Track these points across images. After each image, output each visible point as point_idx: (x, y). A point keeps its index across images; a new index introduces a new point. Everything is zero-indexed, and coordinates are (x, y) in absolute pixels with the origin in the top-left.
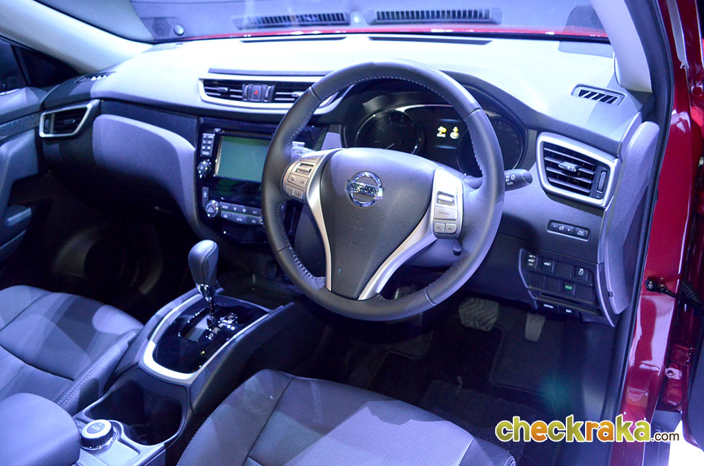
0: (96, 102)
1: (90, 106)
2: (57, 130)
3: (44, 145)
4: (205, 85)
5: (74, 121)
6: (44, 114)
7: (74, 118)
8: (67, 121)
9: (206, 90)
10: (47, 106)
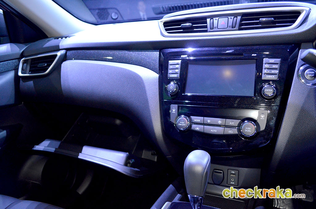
0: (63, 52)
1: (59, 54)
2: (32, 71)
3: (21, 82)
4: (165, 26)
5: (46, 64)
6: (23, 59)
7: (45, 62)
8: (40, 65)
9: (166, 30)
10: (25, 54)
